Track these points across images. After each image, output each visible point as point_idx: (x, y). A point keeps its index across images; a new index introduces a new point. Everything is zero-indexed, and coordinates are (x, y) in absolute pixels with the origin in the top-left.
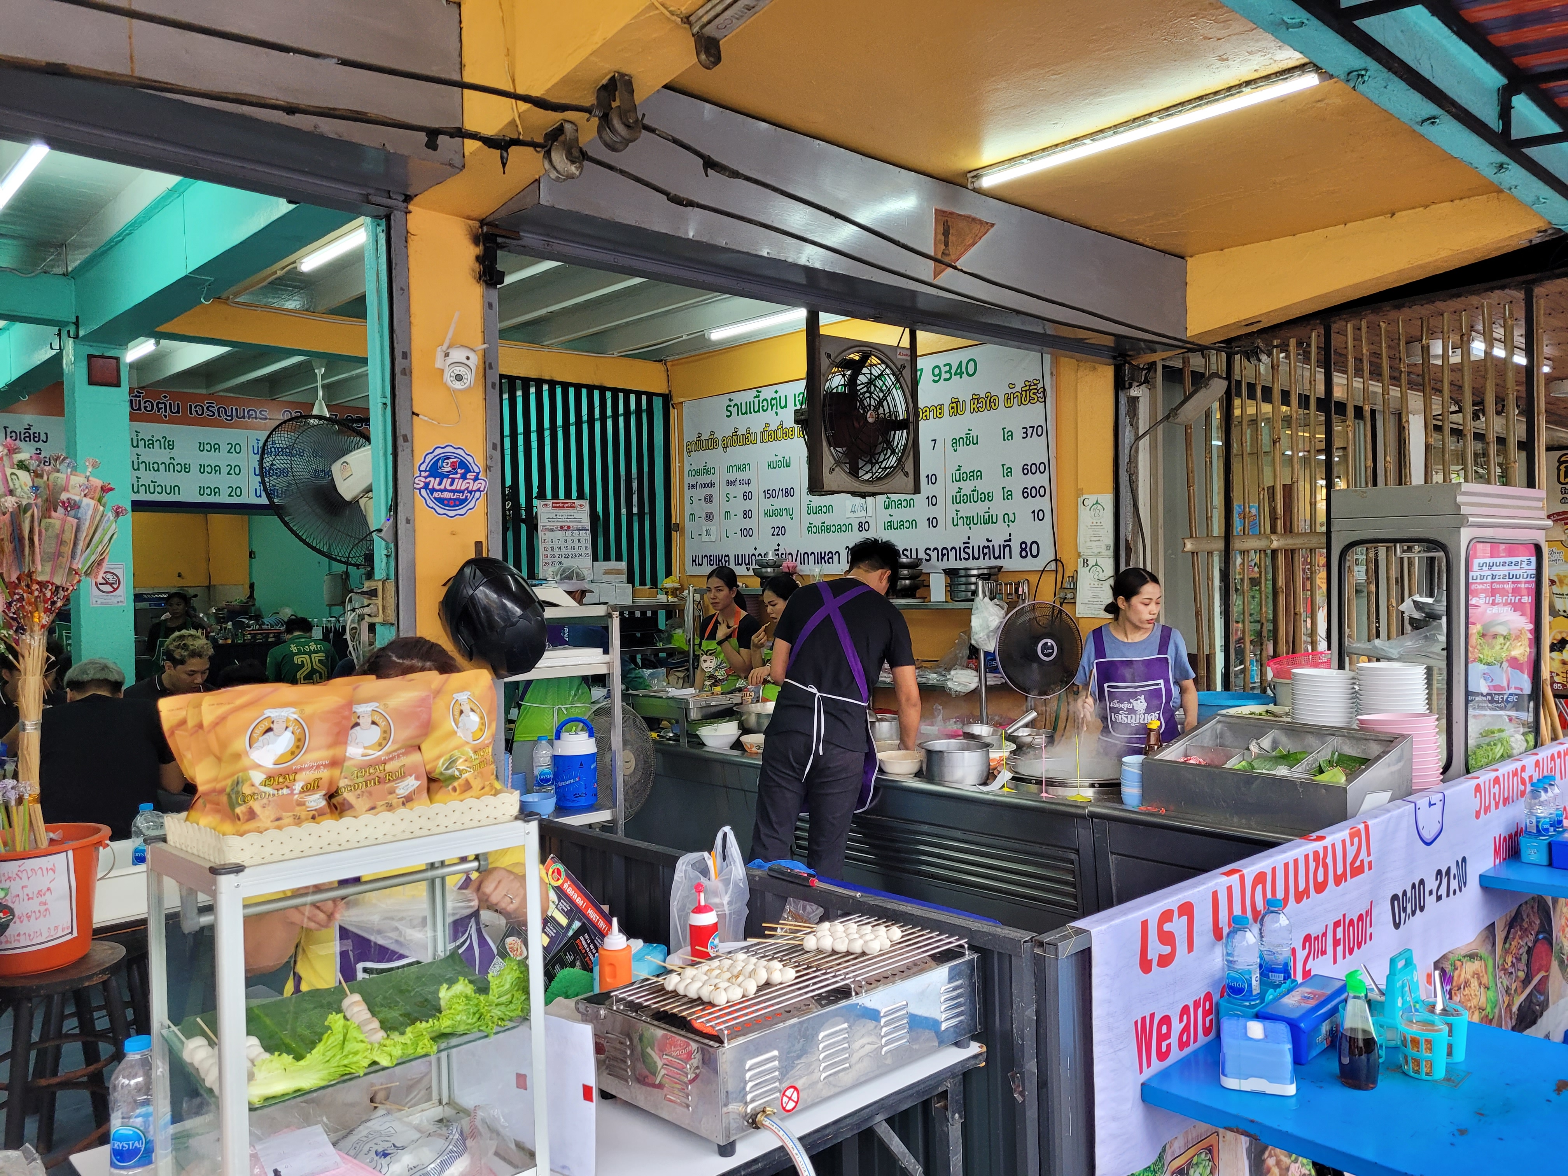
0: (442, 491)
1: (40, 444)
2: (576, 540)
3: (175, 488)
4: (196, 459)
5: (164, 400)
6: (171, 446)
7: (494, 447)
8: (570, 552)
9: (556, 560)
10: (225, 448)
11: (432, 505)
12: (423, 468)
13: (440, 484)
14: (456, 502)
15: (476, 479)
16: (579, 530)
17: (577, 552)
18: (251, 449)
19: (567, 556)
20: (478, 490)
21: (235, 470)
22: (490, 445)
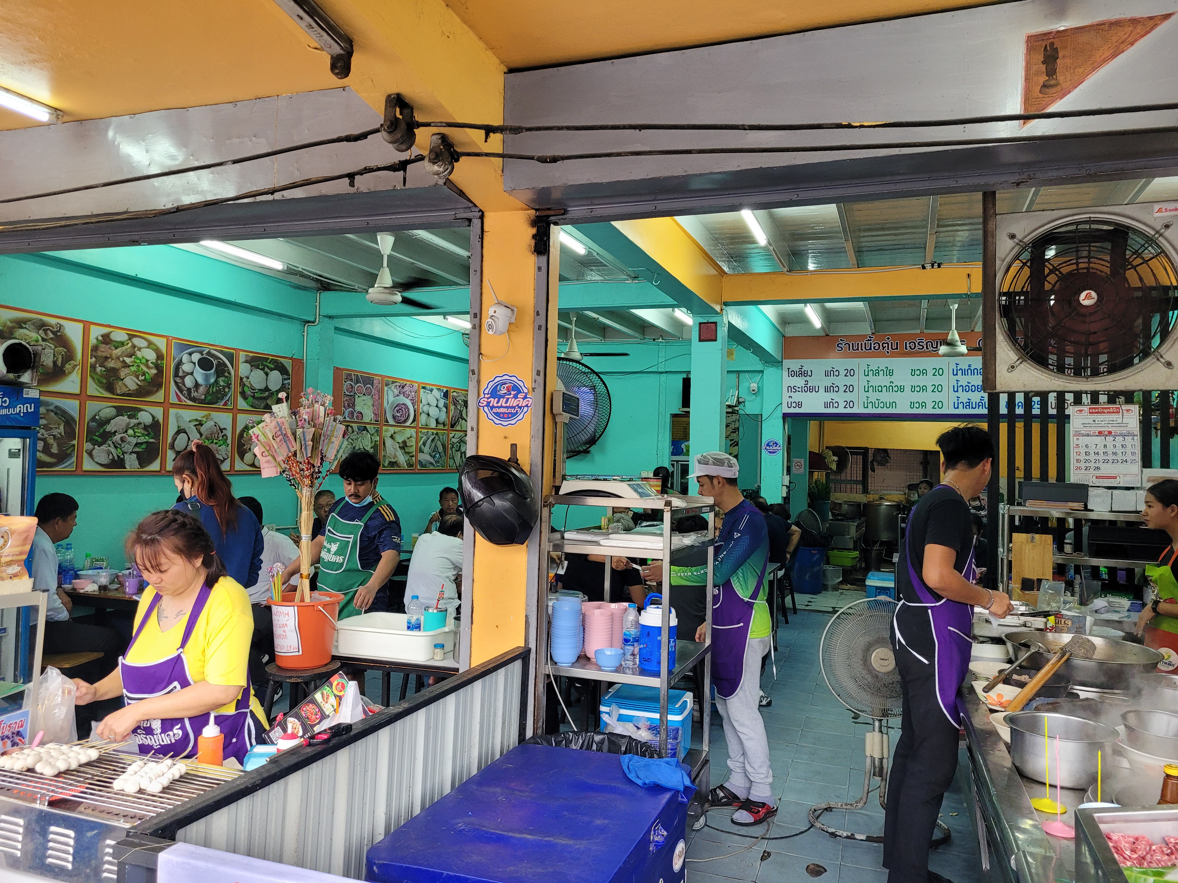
0: (499, 407)
1: (808, 378)
2: (1118, 445)
3: (893, 404)
4: (908, 381)
5: (888, 341)
6: (891, 373)
7: (538, 373)
8: (1111, 457)
9: (1092, 465)
10: (930, 372)
11: (491, 417)
12: (486, 392)
13: (498, 403)
14: (509, 415)
15: (525, 398)
16: (1124, 436)
17: (1120, 457)
18: (951, 371)
19: (1106, 461)
20: (527, 406)
21: (938, 388)
22: (535, 373)
